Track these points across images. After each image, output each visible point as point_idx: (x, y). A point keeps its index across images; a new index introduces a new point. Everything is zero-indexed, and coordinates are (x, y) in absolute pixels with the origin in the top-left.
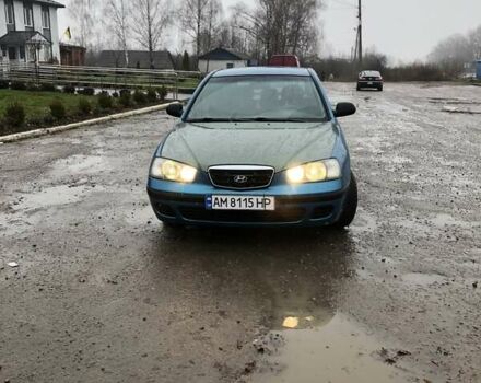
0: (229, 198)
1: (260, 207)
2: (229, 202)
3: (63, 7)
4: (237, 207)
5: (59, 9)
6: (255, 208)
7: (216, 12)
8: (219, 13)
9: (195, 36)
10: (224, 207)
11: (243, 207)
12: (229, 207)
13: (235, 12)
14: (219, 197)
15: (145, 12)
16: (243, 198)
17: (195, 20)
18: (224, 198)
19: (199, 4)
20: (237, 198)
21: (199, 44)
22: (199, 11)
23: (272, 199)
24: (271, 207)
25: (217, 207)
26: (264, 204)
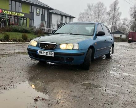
0: (42, 51)
1: (50, 55)
2: (42, 53)
3: (75, 18)
4: (44, 55)
5: (74, 18)
6: (48, 55)
7: (118, 20)
8: (119, 21)
9: (111, 27)
10: (41, 54)
11: (46, 55)
12: (42, 54)
13: (123, 20)
14: (40, 51)
15: (97, 20)
16: (46, 52)
17: (112, 23)
18: (41, 51)
19: (113, 18)
20: (44, 52)
21: (112, 29)
22: (113, 20)
23: (53, 53)
24: (53, 55)
25: (39, 54)
26: (51, 54)
